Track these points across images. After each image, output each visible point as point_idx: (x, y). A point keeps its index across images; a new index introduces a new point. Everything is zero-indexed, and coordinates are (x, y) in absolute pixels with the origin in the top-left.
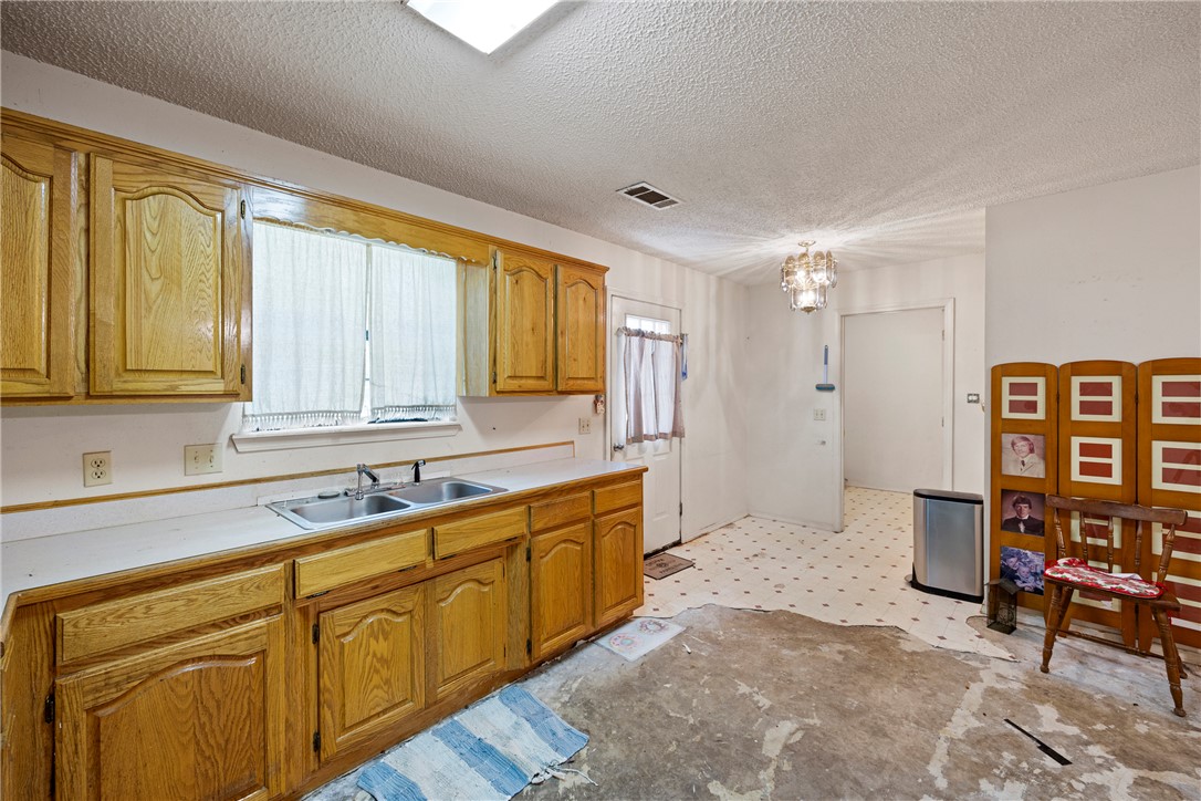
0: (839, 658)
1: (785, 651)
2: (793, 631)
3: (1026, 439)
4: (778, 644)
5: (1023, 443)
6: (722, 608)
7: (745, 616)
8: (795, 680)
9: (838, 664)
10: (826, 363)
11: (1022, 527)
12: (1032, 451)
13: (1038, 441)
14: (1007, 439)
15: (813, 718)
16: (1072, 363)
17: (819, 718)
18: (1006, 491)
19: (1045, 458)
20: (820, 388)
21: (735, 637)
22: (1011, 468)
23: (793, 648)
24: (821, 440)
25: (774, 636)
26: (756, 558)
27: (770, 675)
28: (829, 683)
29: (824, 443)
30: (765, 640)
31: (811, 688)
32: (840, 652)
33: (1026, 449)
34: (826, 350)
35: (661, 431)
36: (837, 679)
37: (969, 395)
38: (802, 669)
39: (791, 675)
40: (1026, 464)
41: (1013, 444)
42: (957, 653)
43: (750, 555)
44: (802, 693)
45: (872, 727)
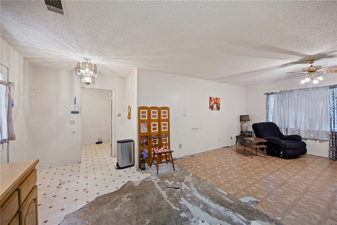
0: (129, 199)
1: (116, 209)
2: (109, 201)
3: (144, 124)
4: (111, 209)
5: (144, 125)
6: (74, 213)
7: (87, 209)
8: (129, 215)
9: (132, 201)
10: (75, 103)
11: (144, 144)
12: (145, 127)
13: (146, 124)
14: (141, 124)
15: (147, 221)
16: (151, 107)
17: (148, 219)
18: (141, 136)
19: (147, 128)
20: (73, 112)
21: (94, 219)
22: (142, 131)
23: (116, 206)
24: (73, 131)
25: (106, 208)
26: (62, 185)
27: (122, 221)
28: (137, 208)
29: (74, 132)
30: (105, 211)
31: (135, 213)
32: (128, 197)
33: (144, 126)
34: (75, 99)
35: (3, 138)
36: (136, 205)
37: (118, 114)
38: (127, 210)
39: (127, 215)
40: (144, 130)
41: (142, 125)
42: (145, 179)
43: (58, 185)
44: (135, 217)
45: (157, 210)
